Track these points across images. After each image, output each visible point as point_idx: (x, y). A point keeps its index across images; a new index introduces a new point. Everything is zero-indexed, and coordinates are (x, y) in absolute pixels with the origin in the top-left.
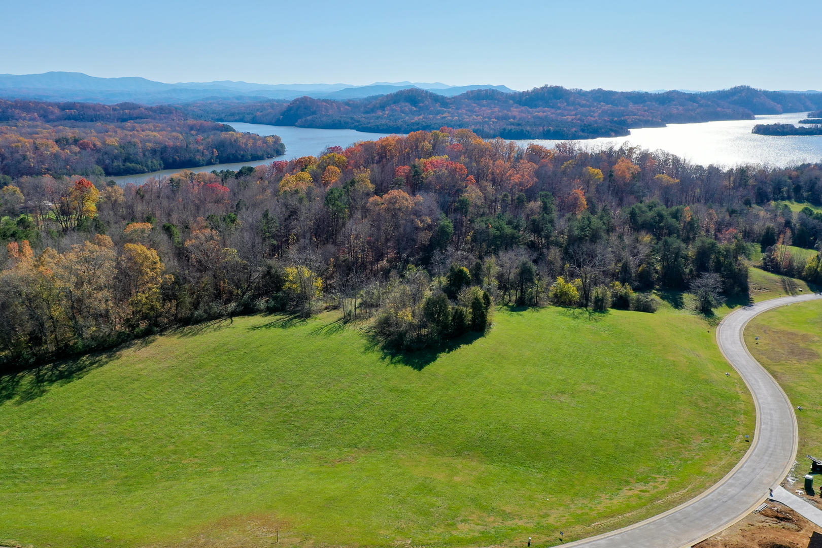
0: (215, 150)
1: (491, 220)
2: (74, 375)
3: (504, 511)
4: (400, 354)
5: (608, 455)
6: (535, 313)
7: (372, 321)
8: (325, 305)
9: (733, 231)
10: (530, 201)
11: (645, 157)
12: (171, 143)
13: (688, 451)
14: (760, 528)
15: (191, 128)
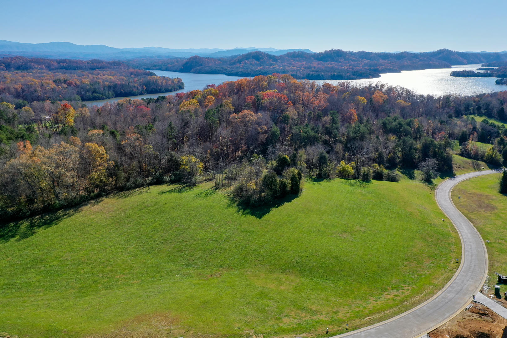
0: (144, 86)
1: (302, 128)
2: (53, 222)
3: (311, 309)
4: (248, 208)
5: (373, 272)
6: (328, 183)
7: (232, 189)
8: (204, 178)
9: (443, 133)
10: (324, 116)
11: (390, 90)
12: (119, 82)
13: (422, 269)
14: (469, 321)
15: (131, 74)
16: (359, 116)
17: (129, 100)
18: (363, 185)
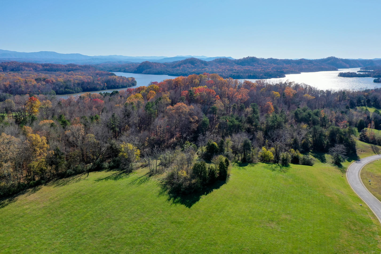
0: (105, 83)
1: (228, 118)
4: (179, 197)
7: (165, 175)
8: (141, 164)
9: (344, 122)
10: (246, 108)
12: (86, 80)
15: (97, 74)
16: (275, 108)
17: (90, 94)
18: (283, 169)
